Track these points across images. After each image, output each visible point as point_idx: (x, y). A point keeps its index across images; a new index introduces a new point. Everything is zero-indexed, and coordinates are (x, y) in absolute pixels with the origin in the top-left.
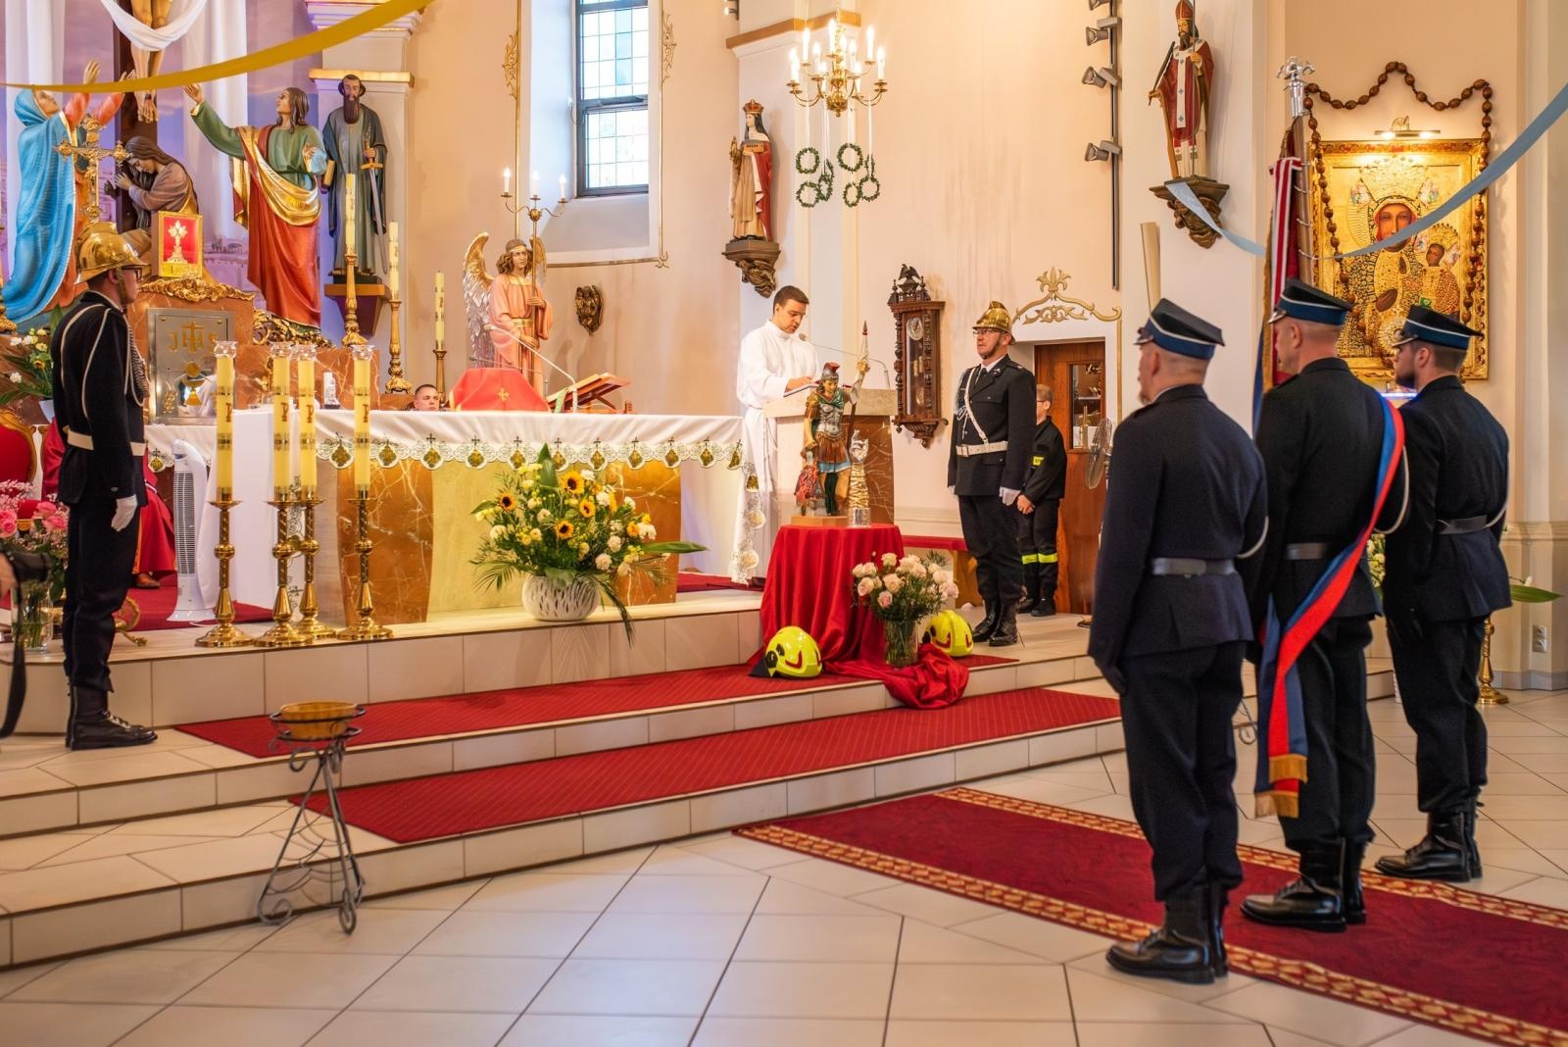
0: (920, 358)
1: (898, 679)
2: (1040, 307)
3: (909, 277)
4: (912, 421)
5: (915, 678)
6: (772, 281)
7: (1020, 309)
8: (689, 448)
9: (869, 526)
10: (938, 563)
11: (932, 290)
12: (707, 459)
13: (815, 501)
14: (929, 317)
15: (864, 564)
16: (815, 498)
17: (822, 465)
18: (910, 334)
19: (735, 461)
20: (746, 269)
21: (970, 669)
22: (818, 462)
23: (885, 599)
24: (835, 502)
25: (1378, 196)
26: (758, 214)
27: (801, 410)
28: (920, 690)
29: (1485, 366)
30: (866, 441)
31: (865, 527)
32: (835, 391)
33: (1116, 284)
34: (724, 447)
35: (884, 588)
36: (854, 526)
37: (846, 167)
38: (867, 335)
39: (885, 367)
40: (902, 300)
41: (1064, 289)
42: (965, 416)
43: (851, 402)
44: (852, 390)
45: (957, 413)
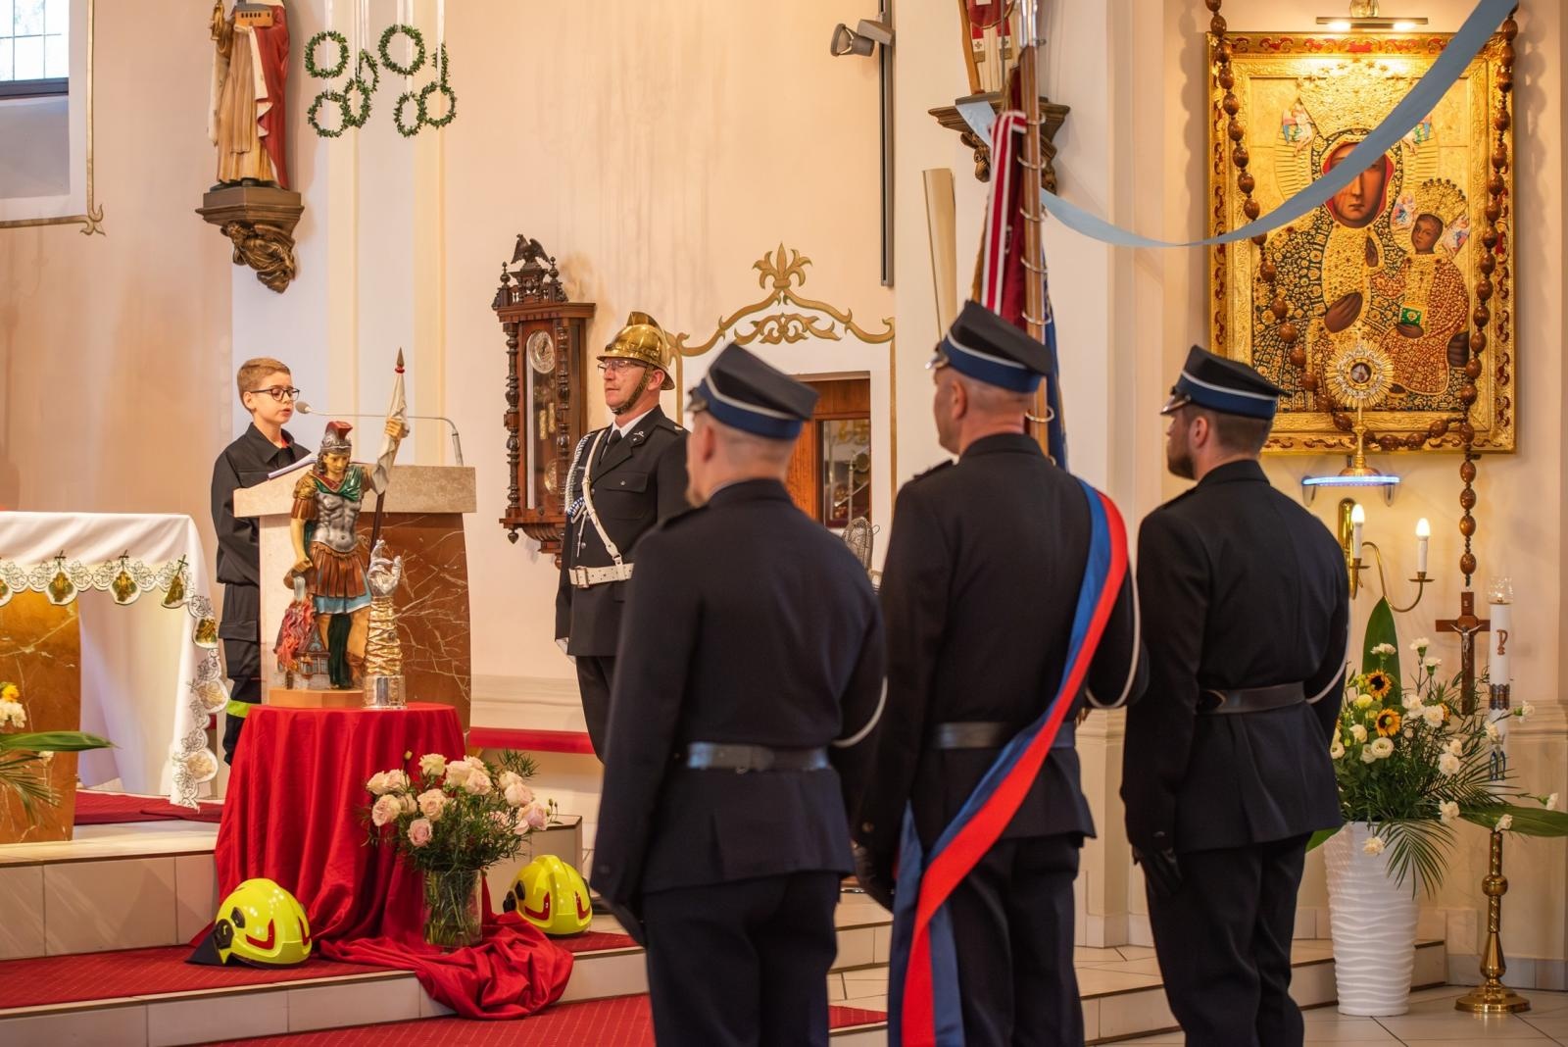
0: (551, 405)
1: (442, 967)
2: (759, 316)
3: (530, 258)
4: (536, 521)
5: (473, 967)
6: (288, 263)
7: (724, 320)
8: (92, 570)
9: (403, 708)
10: (518, 772)
11: (572, 281)
12: (124, 590)
13: (308, 664)
14: (565, 332)
15: (387, 771)
16: (308, 659)
17: (321, 601)
18: (533, 363)
19: (175, 593)
20: (240, 240)
21: (575, 954)
22: (315, 596)
23: (420, 832)
24: (347, 666)
25: (1329, 128)
26: (262, 139)
27: (286, 505)
28: (480, 989)
29: (1510, 429)
30: (397, 559)
31: (395, 708)
32: (345, 470)
33: (887, 276)
34: (155, 569)
35: (420, 815)
36: (375, 706)
37: (393, 67)
38: (404, 374)
39: (454, 427)
40: (518, 299)
41: (801, 284)
42: (582, 516)
43: (375, 490)
44: (375, 469)
45: (569, 511)
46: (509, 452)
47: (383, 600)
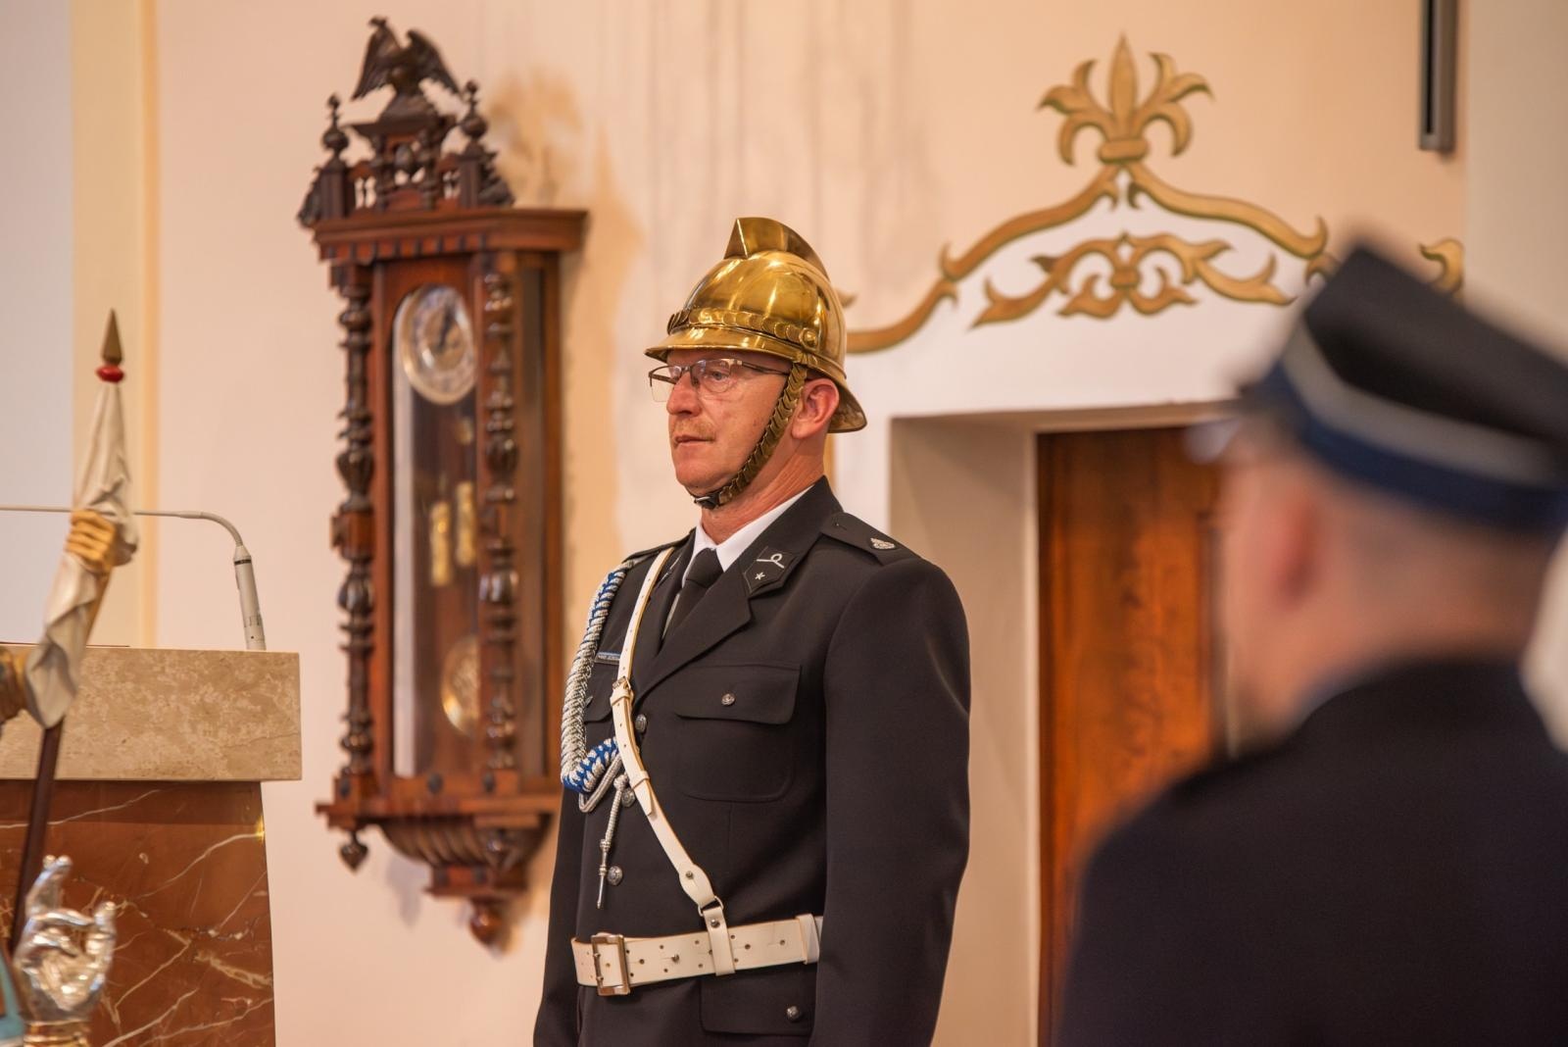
0: (464, 490)
2: (1056, 242)
3: (407, 84)
4: (418, 807)
7: (957, 253)
14: (505, 287)
18: (413, 369)
30: (104, 914)
38: (123, 385)
39: (239, 542)
40: (371, 199)
41: (1178, 150)
42: (611, 790)
43: (37, 716)
44: (37, 656)
45: (573, 776)
46: (344, 617)
47: (60, 1031)
